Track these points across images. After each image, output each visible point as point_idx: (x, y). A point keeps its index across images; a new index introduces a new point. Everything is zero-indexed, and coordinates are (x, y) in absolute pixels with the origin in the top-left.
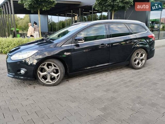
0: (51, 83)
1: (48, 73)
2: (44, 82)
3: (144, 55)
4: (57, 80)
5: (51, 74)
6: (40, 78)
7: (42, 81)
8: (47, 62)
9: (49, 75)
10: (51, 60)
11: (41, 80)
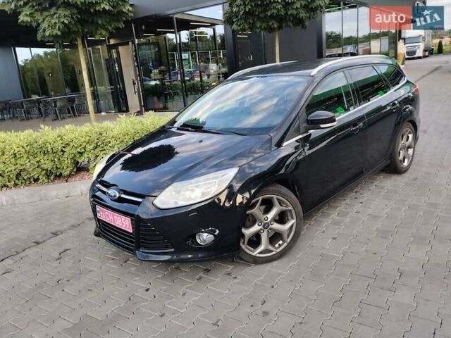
0: (272, 251)
1: (264, 227)
2: (256, 253)
3: (411, 136)
4: (289, 240)
5: (271, 226)
6: (243, 247)
7: (249, 252)
8: (261, 198)
9: (266, 230)
10: (271, 188)
11: (246, 250)
